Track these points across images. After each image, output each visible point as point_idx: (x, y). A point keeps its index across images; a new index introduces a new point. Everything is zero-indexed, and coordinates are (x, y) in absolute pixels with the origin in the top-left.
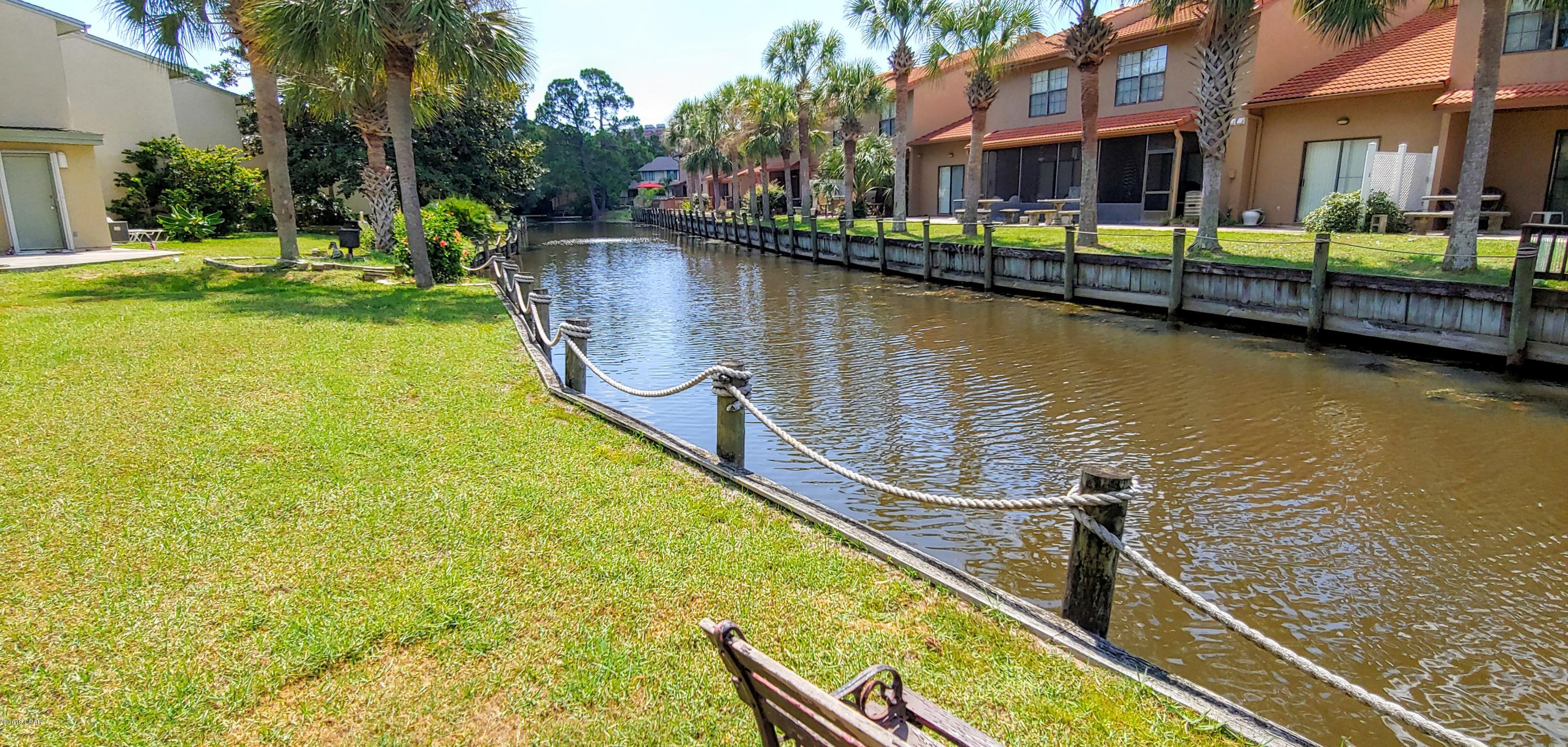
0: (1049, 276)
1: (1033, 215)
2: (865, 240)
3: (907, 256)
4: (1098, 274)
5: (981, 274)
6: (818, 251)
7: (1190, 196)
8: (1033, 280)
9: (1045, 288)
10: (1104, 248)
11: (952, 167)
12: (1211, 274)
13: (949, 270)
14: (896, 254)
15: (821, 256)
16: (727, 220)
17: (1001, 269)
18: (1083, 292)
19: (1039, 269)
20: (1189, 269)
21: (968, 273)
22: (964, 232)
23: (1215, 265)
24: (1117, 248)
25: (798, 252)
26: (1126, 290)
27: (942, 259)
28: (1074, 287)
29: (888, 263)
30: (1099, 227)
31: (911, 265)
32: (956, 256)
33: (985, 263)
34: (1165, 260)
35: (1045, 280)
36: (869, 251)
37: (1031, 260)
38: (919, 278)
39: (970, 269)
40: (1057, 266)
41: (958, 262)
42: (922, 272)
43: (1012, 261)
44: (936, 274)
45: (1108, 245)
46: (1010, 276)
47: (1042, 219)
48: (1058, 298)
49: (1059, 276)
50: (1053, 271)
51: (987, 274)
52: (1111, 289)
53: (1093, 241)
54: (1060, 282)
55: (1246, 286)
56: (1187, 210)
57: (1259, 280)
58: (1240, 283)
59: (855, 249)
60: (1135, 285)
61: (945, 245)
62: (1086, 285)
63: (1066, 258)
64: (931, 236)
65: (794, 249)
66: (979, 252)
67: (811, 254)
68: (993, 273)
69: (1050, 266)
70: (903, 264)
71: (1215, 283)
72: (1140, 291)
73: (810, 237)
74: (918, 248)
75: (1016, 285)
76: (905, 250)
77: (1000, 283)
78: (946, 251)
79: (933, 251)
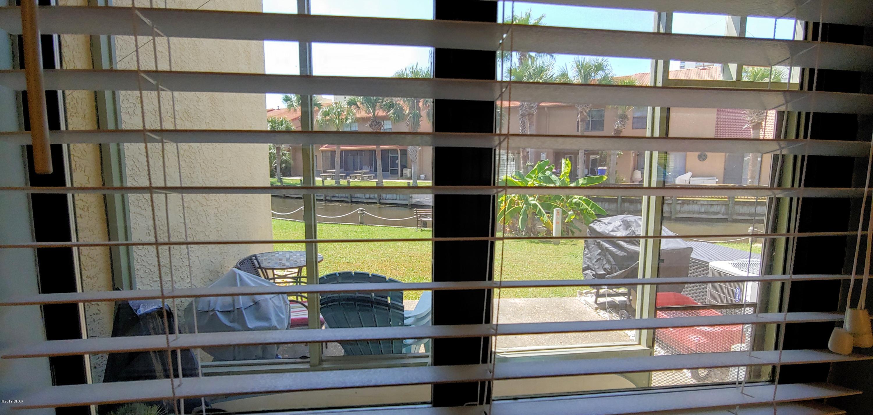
0: (371, 197)
5: (347, 197)
7: (404, 170)
8: (366, 198)
9: (370, 201)
13: (333, 197)
18: (382, 201)
19: (367, 194)
21: (340, 197)
22: (336, 183)
26: (395, 200)
27: (331, 193)
28: (380, 200)
30: (384, 181)
44: (328, 198)
48: (376, 203)
49: (374, 197)
52: (391, 200)
54: (375, 199)
56: (404, 175)
60: (398, 198)
62: (383, 199)
68: (351, 197)
72: (399, 200)
77: (355, 200)
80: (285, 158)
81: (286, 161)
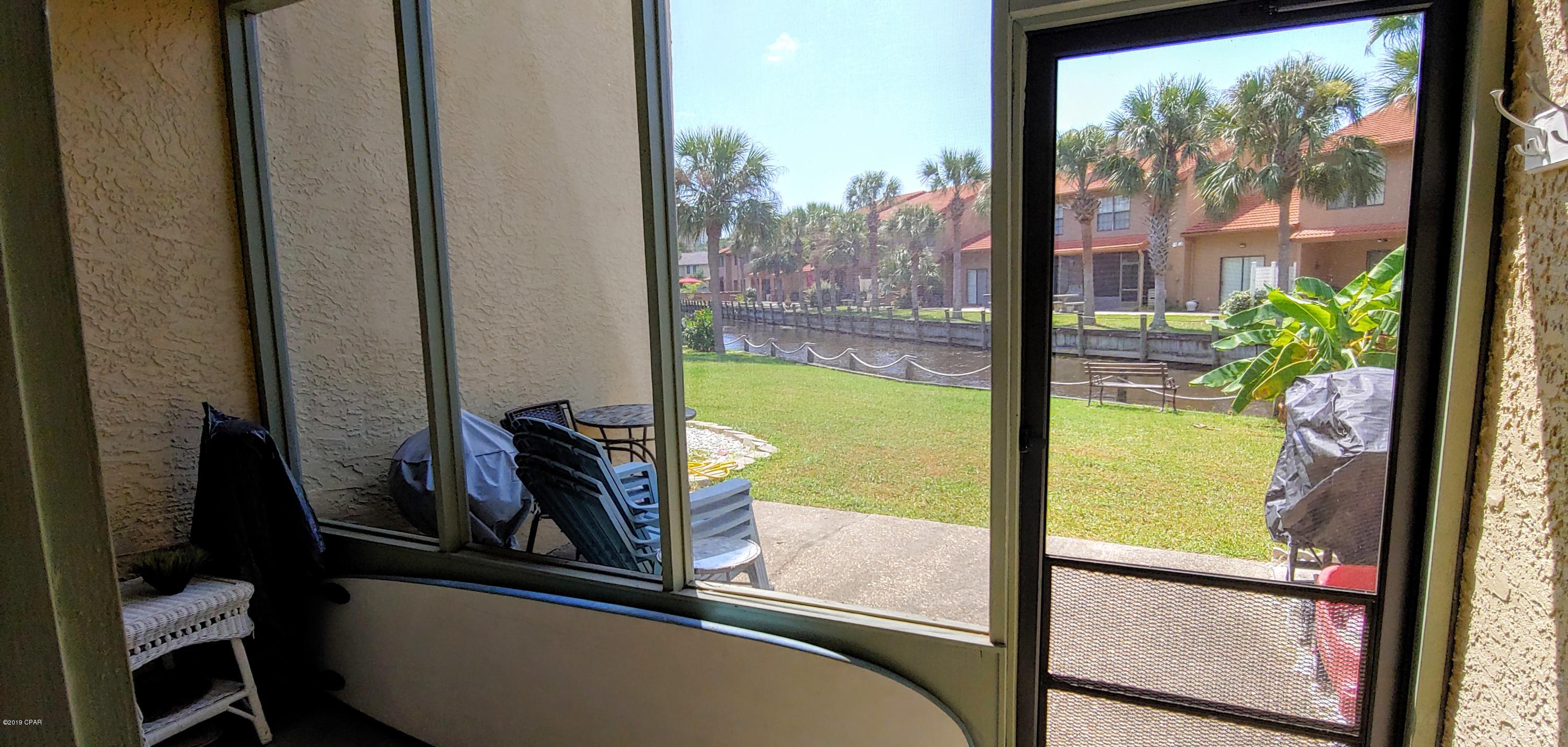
0: (1068, 343)
2: (936, 324)
3: (968, 334)
4: (1098, 341)
6: (893, 333)
7: (1151, 292)
9: (1066, 351)
10: (1100, 326)
12: (1161, 339)
14: (960, 334)
15: (897, 336)
18: (1090, 352)
19: (1062, 340)
20: (1150, 337)
23: (1164, 334)
24: (1108, 325)
26: (1115, 350)
28: (1084, 349)
29: (953, 339)
30: (1097, 313)
31: (973, 340)
34: (1136, 331)
35: (1065, 346)
36: (937, 331)
40: (1073, 338)
42: (980, 344)
45: (1102, 324)
48: (1077, 356)
49: (1074, 343)
50: (1070, 340)
52: (1107, 349)
53: (1094, 322)
54: (1075, 346)
55: (1181, 345)
56: (1149, 301)
57: (1187, 341)
58: (1178, 343)
59: (926, 330)
60: (1120, 346)
62: (1091, 348)
63: (1079, 333)
64: (986, 321)
67: (887, 335)
69: (1068, 337)
71: (1165, 343)
72: (1124, 350)
76: (966, 331)
79: (987, 331)
80: (931, 275)
81: (932, 281)
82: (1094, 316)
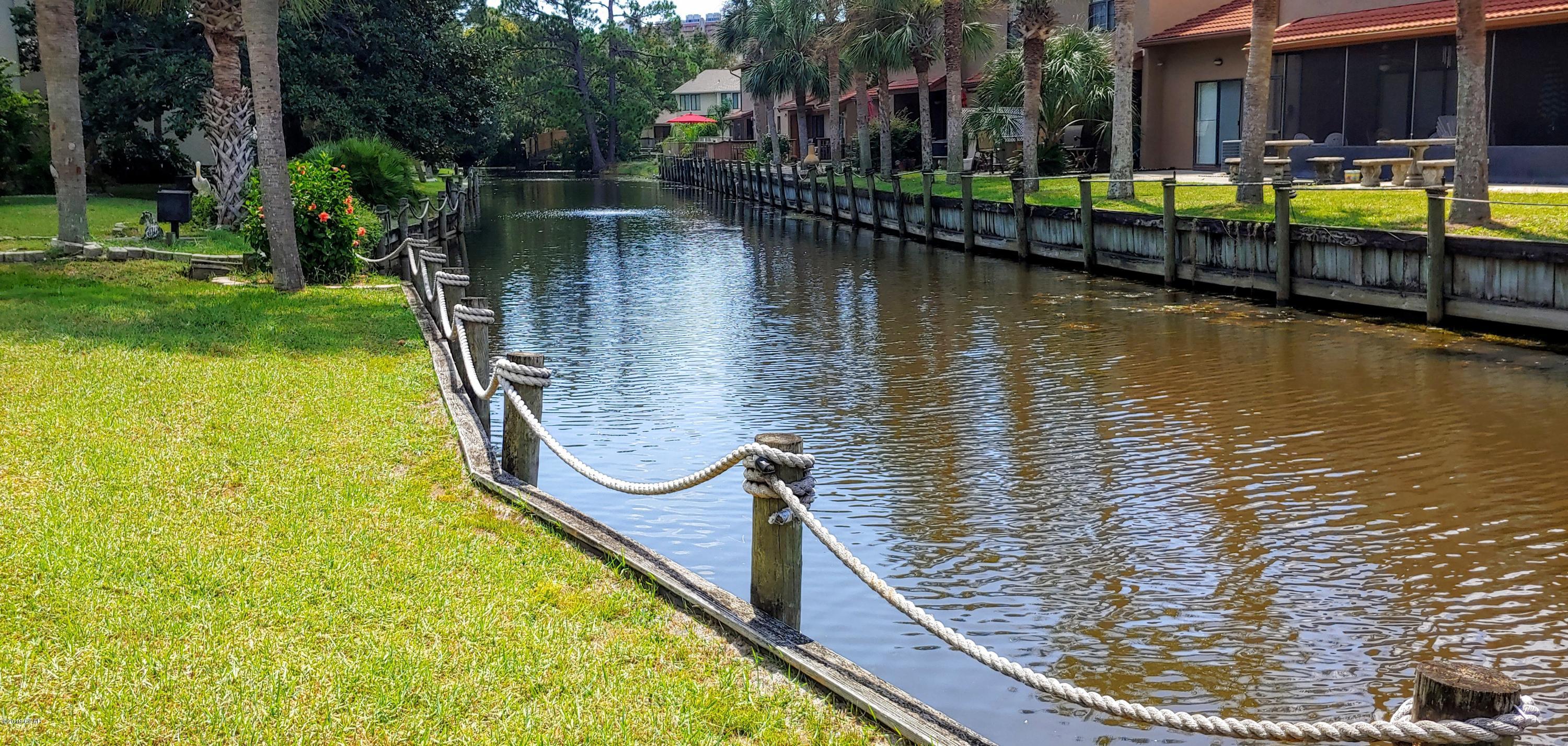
0: (1398, 279)
1: (1370, 167)
2: (1060, 214)
3: (1133, 241)
4: (1490, 274)
5: (1270, 274)
6: (973, 233)
8: (1368, 286)
9: (1390, 301)
10: (1501, 227)
11: (1219, 83)
13: (1212, 266)
14: (1114, 239)
15: (980, 241)
16: (819, 180)
17: (1307, 263)
18: (1463, 309)
19: (1379, 267)
21: (1243, 272)
22: (1238, 200)
24: (1527, 227)
25: (940, 235)
27: (1199, 247)
28: (1445, 299)
29: (1099, 254)
30: (1493, 189)
31: (1142, 257)
32: (1224, 242)
33: (1277, 253)
35: (1390, 286)
36: (1065, 233)
37: (1364, 249)
38: (1154, 281)
39: (1250, 264)
40: (1413, 264)
41: (1228, 253)
42: (1160, 270)
43: (1328, 251)
44: (1187, 273)
45: (1510, 222)
46: (1324, 278)
47: (1386, 174)
48: (1415, 318)
49: (1417, 279)
50: (1405, 269)
51: (1282, 273)
52: (1517, 302)
53: (1481, 216)
54: (1418, 289)
59: (1040, 229)
61: (1204, 222)
63: (1430, 245)
64: (1177, 206)
65: (931, 230)
66: (1266, 235)
67: (960, 239)
68: (1293, 273)
69: (1399, 260)
70: (1128, 255)
73: (960, 208)
74: (1154, 228)
75: (1335, 294)
76: (1129, 231)
77: (1305, 290)
78: (1204, 233)
79: (1181, 233)
82: (1485, 195)
